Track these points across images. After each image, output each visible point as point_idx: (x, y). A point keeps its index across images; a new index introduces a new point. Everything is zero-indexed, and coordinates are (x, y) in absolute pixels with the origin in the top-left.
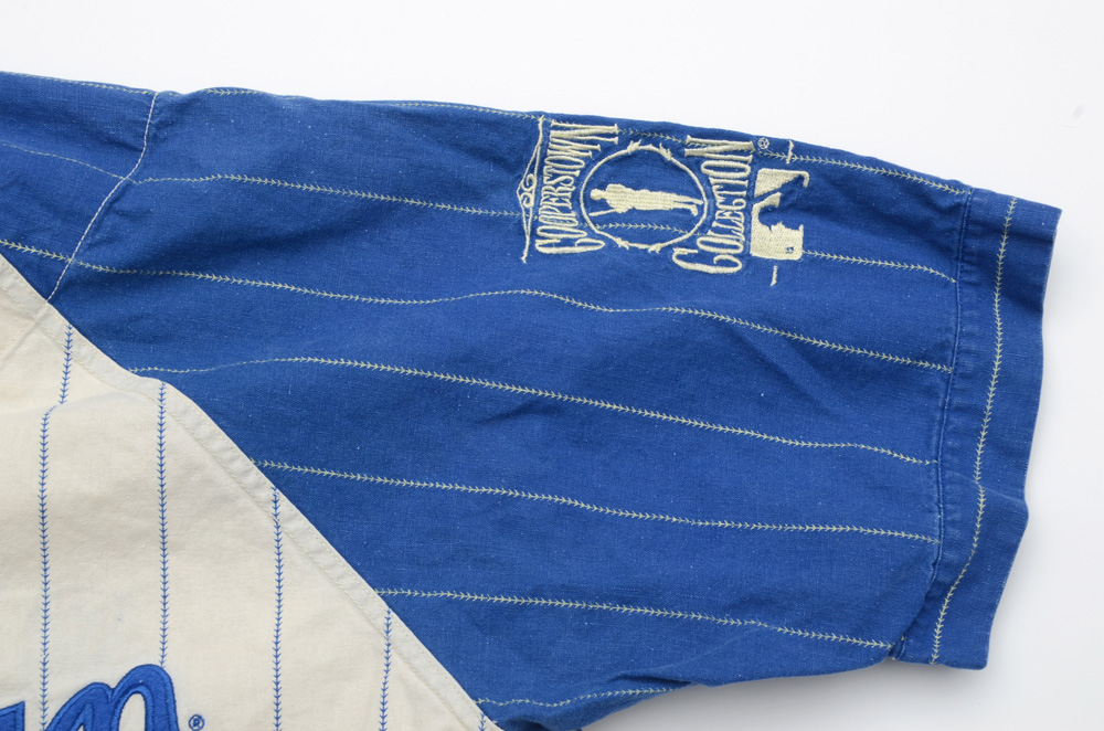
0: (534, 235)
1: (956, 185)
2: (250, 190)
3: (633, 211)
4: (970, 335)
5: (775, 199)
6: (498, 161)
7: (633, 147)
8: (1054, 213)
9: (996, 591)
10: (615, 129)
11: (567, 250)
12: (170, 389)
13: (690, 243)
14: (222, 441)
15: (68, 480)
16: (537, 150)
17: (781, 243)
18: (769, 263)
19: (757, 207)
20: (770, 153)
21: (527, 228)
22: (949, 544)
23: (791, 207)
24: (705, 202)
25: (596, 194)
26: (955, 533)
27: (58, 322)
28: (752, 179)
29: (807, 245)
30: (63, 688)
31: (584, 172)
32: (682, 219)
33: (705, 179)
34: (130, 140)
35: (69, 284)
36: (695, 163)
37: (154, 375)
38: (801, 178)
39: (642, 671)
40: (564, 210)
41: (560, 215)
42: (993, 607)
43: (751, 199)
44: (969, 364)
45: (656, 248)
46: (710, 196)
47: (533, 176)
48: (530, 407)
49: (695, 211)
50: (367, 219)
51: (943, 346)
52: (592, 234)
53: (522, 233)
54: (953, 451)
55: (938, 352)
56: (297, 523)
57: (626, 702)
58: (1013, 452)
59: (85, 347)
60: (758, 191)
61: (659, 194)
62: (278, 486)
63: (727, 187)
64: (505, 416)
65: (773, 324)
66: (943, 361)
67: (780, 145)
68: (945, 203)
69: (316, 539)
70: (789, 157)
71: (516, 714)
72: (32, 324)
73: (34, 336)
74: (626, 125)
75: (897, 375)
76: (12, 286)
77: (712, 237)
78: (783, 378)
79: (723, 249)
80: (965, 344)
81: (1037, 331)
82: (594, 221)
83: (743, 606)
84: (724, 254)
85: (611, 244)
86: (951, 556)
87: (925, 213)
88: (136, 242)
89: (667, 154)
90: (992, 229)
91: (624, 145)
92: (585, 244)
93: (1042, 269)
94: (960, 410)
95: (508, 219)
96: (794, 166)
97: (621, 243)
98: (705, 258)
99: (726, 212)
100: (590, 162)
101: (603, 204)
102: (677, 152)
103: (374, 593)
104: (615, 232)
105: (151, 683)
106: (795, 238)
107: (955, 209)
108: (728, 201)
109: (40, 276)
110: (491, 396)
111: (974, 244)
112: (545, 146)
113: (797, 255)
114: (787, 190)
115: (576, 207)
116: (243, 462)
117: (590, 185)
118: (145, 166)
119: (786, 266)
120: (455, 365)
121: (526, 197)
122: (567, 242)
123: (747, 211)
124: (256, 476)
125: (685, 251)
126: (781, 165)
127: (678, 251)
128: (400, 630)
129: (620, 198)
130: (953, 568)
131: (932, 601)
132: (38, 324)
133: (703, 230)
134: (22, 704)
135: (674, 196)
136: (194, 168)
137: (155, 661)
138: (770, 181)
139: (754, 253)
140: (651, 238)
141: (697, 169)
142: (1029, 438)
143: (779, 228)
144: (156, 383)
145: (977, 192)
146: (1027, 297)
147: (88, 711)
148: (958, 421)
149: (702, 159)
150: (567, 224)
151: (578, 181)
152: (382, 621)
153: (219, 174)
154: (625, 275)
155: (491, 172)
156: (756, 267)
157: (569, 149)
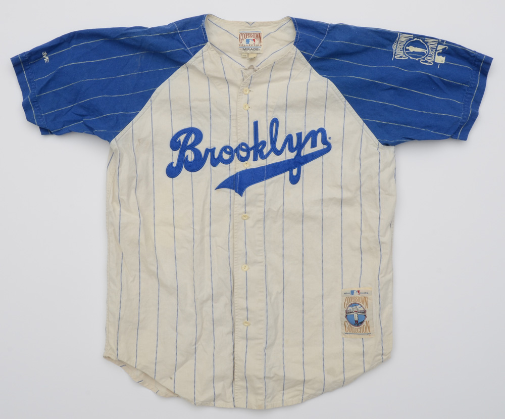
0: (395, 55)
1: (475, 52)
2: (347, 45)
3: (414, 52)
4: (473, 80)
5: (441, 51)
6: (390, 40)
7: (415, 39)
8: (492, 59)
9: (471, 127)
10: (412, 36)
11: (401, 58)
12: (329, 80)
13: (424, 59)
14: (337, 90)
15: (311, 95)
16: (397, 39)
17: (441, 60)
18: (438, 63)
19: (437, 52)
20: (441, 42)
21: (394, 54)
22: (464, 119)
23: (443, 53)
24: (427, 51)
25: (407, 48)
26: (465, 117)
27: (309, 66)
28: (437, 47)
29: (445, 61)
30: (308, 130)
31: (405, 43)
32: (423, 54)
33: (428, 46)
34: (323, 32)
35: (312, 59)
36: (426, 43)
37: (326, 77)
38: (446, 48)
39: (407, 137)
40: (401, 50)
42: (470, 130)
43: (436, 51)
44: (472, 85)
45: (417, 59)
46: (429, 49)
47: (396, 44)
48: (392, 88)
49: (425, 53)
50: (366, 50)
51: (468, 82)
52: (406, 56)
53: (393, 54)
54: (467, 101)
55: (467, 83)
56: (349, 106)
57: (404, 142)
58: (478, 102)
59: (314, 71)
60: (438, 49)
62: (346, 99)
63: (432, 48)
64: (387, 89)
65: (437, 76)
66: (468, 85)
67: (443, 41)
68: (472, 55)
69: (352, 109)
70: (444, 43)
71: (385, 142)
73: (305, 68)
74: (414, 35)
75: (459, 87)
76: (303, 59)
77: (428, 58)
78: (438, 85)
80: (472, 82)
81: (486, 80)
82: (407, 53)
83: (425, 127)
85: (409, 58)
86: (463, 121)
87: (468, 56)
88: (324, 53)
89: (421, 41)
90: (480, 61)
91: (413, 39)
92: (404, 58)
93: (488, 69)
94: (469, 94)
95: (390, 52)
96: (445, 45)
97: (411, 58)
98: (426, 62)
99: (431, 53)
100: (407, 42)
101: (408, 50)
102: (423, 41)
103: (361, 119)
104: (410, 56)
105: (322, 131)
106: (444, 59)
107: (474, 56)
108: (432, 51)
109: (307, 57)
110: (385, 85)
111: (477, 63)
112: (399, 38)
113: (443, 62)
114: (443, 49)
115: (403, 50)
116: (340, 94)
117: (406, 46)
118: (326, 38)
119: (441, 64)
121: (394, 47)
122: (401, 57)
123: (435, 53)
124: (342, 97)
125: (423, 60)
126: (443, 45)
127: (421, 60)
128: (365, 126)
129: (412, 49)
130: (464, 123)
131: (459, 128)
132: (306, 66)
133: (426, 56)
134: (302, 132)
135: (422, 49)
136: (335, 39)
137: (323, 127)
138: (440, 48)
139: (435, 61)
140: (417, 57)
141: (427, 44)
142: (481, 100)
143: (441, 57)
144: (326, 79)
145: (478, 53)
146: (485, 73)
147: (312, 135)
148: (469, 96)
149: (428, 42)
150: (401, 53)
151: (404, 45)
153: (340, 41)
154: (411, 64)
155: (388, 42)
156: (436, 64)
157: (403, 39)
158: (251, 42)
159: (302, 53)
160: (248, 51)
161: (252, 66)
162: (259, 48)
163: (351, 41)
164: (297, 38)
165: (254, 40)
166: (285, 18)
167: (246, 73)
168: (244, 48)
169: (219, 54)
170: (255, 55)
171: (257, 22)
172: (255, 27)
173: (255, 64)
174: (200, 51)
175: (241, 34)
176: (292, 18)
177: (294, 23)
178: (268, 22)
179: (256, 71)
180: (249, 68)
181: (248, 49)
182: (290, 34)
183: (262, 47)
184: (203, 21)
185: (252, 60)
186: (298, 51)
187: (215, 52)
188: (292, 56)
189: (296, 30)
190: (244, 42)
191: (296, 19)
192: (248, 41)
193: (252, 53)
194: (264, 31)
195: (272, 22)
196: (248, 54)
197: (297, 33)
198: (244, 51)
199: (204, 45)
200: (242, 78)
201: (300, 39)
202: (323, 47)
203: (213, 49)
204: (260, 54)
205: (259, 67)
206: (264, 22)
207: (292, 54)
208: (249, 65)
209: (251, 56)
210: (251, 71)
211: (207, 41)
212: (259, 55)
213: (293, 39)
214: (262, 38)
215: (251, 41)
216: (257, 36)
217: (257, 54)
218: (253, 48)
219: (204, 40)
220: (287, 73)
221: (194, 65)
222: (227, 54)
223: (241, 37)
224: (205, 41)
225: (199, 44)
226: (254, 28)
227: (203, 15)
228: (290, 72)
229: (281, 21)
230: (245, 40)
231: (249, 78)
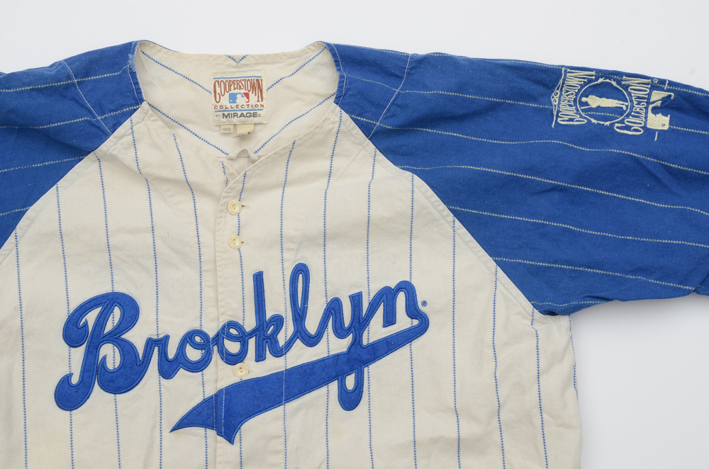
0: (557, 116)
2: (446, 97)
3: (599, 107)
5: (659, 104)
6: (545, 85)
7: (601, 80)
10: (594, 73)
11: (571, 123)
12: (415, 176)
13: (622, 122)
14: (435, 198)
15: (378, 211)
16: (561, 81)
17: (660, 122)
18: (655, 131)
19: (651, 106)
20: (658, 84)
21: (555, 113)
23: (665, 107)
24: (629, 104)
25: (584, 99)
27: (371, 147)
28: (649, 95)
29: (671, 123)
30: (376, 287)
31: (579, 90)
32: (619, 111)
33: (630, 94)
34: (399, 73)
35: (377, 133)
36: (626, 87)
37: (408, 170)
38: (670, 96)
39: (595, 295)
40: (570, 106)
41: (568, 108)
43: (648, 103)
45: (607, 123)
46: (631, 101)
47: (558, 92)
48: (554, 189)
49: (625, 108)
50: (493, 107)
52: (581, 117)
53: (553, 115)
56: (462, 230)
57: (589, 306)
59: (381, 157)
60: (652, 100)
61: (610, 100)
62: (455, 216)
63: (639, 98)
64: (544, 192)
65: (655, 158)
67: (662, 82)
69: (469, 237)
70: (666, 87)
71: (546, 308)
72: (362, 147)
73: (362, 152)
74: (598, 71)
76: (356, 133)
77: (631, 119)
78: (657, 179)
79: (636, 124)
82: (583, 111)
83: (635, 271)
84: (636, 127)
85: (589, 121)
88: (403, 117)
89: (614, 84)
91: (597, 80)
92: (579, 121)
95: (547, 109)
96: (668, 90)
97: (593, 121)
98: (628, 128)
99: (637, 108)
100: (582, 86)
101: (586, 104)
102: (619, 83)
103: (491, 259)
104: (591, 116)
105: (407, 287)
106: (666, 120)
108: (639, 103)
109: (366, 129)
110: (539, 183)
112: (564, 80)
113: (666, 128)
114: (664, 100)
115: (575, 105)
116: (442, 206)
117: (582, 96)
118: (405, 84)
119: (661, 132)
120: (525, 171)
121: (555, 99)
122: (571, 120)
123: (647, 108)
124: (447, 212)
125: (620, 125)
126: (662, 90)
127: (617, 125)
128: (501, 273)
129: (594, 101)
132: (364, 148)
133: (628, 116)
134: (361, 292)
135: (616, 101)
136: (425, 87)
137: (408, 279)
138: (657, 96)
139: (648, 126)
140: (606, 119)
141: (626, 90)
143: (660, 115)
144: (409, 174)
147: (385, 297)
149: (629, 85)
150: (571, 112)
151: (577, 94)
152: (494, 270)
153: (435, 91)
154: (596, 135)
155: (541, 89)
156: (649, 132)
157: (574, 81)
158: (241, 100)
159: (354, 120)
160: (235, 120)
161: (244, 151)
162: (259, 112)
163: (460, 90)
164: (340, 87)
165: (247, 95)
166: (313, 45)
167: (233, 167)
168: (226, 113)
169: (169, 126)
170: (250, 128)
171: (253, 56)
172: (246, 65)
173: (251, 147)
174: (127, 124)
175: (217, 82)
176: (329, 45)
177: (334, 55)
178: (277, 55)
179: (253, 162)
180: (239, 156)
181: (236, 115)
182: (326, 79)
183: (265, 109)
184: (130, 56)
185: (243, 138)
186: (346, 116)
187: (160, 123)
188: (331, 126)
189: (339, 70)
190: (225, 101)
191: (337, 46)
192: (233, 98)
193: (244, 123)
194: (268, 75)
195: (285, 54)
196: (235, 125)
197: (342, 77)
198: (225, 120)
199: (135, 110)
200: (223, 178)
201: (347, 90)
202: (399, 106)
203: (156, 118)
204: (260, 124)
205: (260, 153)
206: (268, 55)
207: (333, 123)
208: (238, 151)
209: (243, 130)
210: (243, 162)
211: (142, 100)
212: (258, 128)
213: (333, 89)
214: (264, 90)
215: (239, 96)
216: (253, 87)
217: (255, 124)
218: (245, 113)
219: (134, 98)
220: (323, 165)
221: (114, 153)
222: (188, 126)
223: (218, 90)
224: (138, 100)
225: (122, 106)
226: (245, 69)
227: (131, 43)
228: (328, 162)
229: (304, 52)
230: (227, 95)
231: (240, 177)
